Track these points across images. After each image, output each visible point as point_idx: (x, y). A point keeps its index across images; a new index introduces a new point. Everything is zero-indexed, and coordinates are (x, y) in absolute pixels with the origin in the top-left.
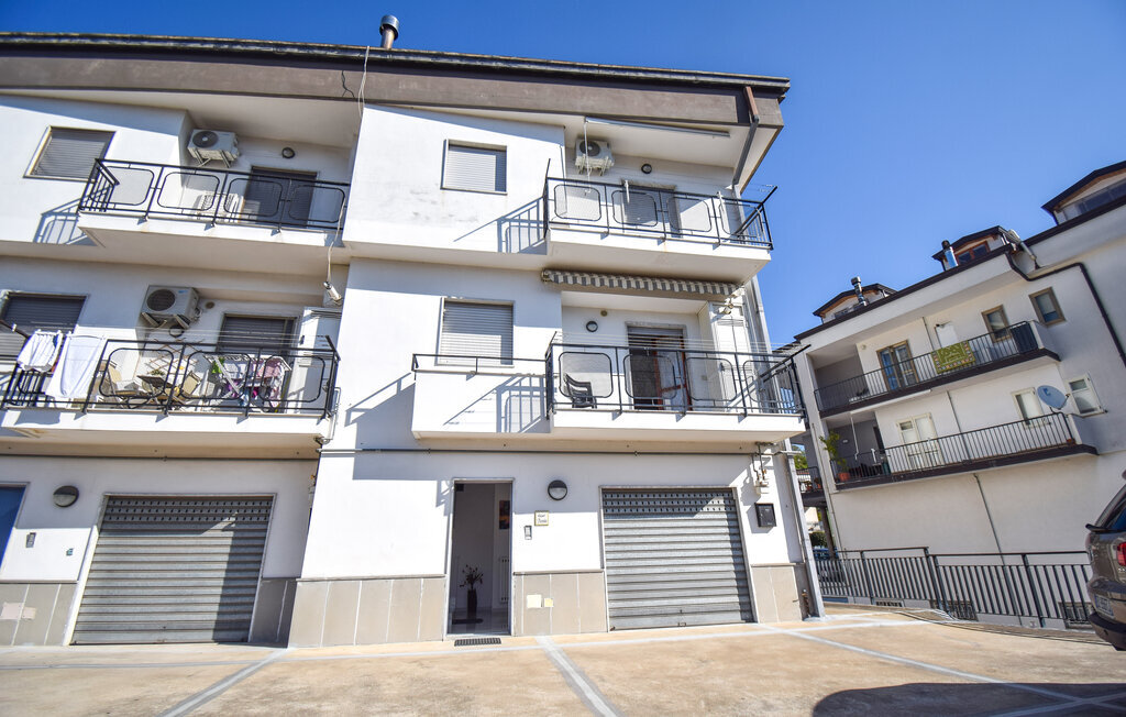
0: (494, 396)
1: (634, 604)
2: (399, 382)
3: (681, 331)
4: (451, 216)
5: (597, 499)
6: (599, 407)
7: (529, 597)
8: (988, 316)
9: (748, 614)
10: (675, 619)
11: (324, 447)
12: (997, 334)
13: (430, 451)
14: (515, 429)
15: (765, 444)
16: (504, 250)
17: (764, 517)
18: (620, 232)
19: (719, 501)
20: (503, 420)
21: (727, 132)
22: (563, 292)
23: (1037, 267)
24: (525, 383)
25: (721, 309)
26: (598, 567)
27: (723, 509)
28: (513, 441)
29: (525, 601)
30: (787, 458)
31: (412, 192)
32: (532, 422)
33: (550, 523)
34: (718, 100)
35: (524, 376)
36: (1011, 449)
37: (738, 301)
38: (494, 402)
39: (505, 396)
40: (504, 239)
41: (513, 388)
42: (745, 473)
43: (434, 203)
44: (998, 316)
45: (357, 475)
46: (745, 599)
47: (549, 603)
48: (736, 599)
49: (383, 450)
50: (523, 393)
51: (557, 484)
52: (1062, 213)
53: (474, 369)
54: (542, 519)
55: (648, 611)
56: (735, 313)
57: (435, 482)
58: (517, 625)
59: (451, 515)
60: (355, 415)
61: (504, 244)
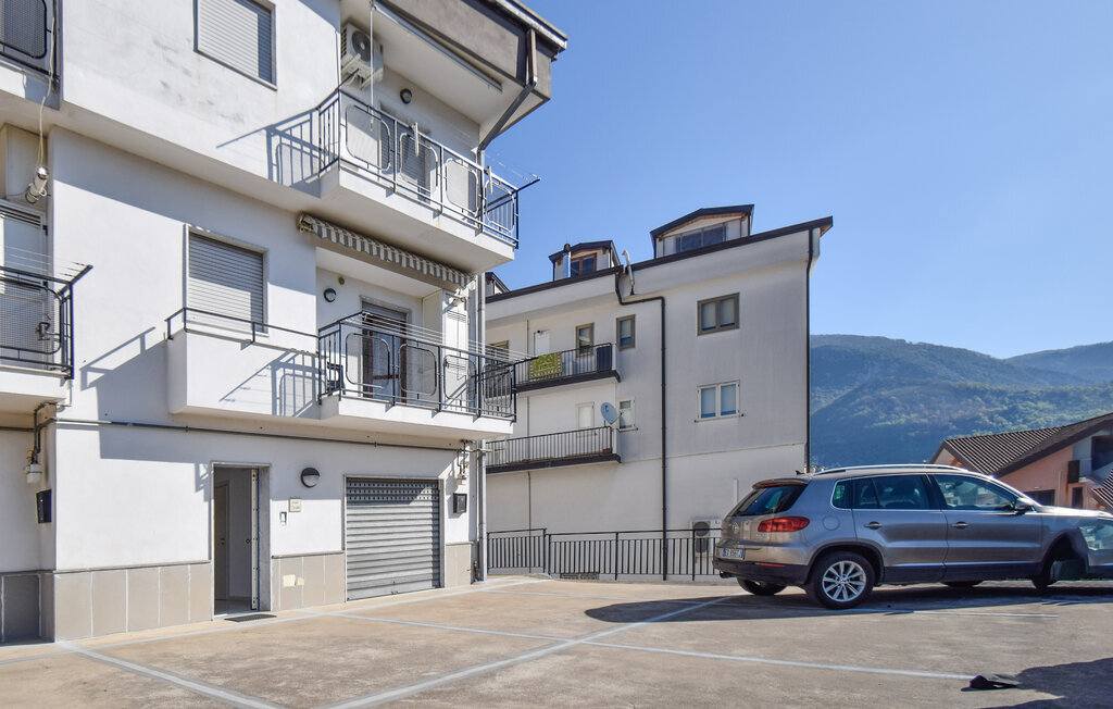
0: (268, 372)
1: (362, 579)
2: (142, 337)
3: (405, 314)
4: (211, 104)
5: (341, 487)
6: (348, 394)
7: (285, 577)
8: (580, 331)
9: (438, 582)
10: (390, 589)
11: (59, 415)
12: (582, 349)
13: (187, 429)
14: (289, 413)
15: (465, 442)
16: (275, 179)
17: (458, 505)
18: (375, 178)
19: (428, 491)
20: (278, 401)
21: (500, 84)
22: (318, 248)
23: (632, 293)
24: (299, 360)
25: (451, 300)
26: (340, 549)
27: (430, 498)
28: (289, 425)
29: (283, 582)
30: (482, 454)
31: (157, 43)
32: (305, 406)
33: (303, 509)
34: (503, 37)
35: (297, 353)
36: (562, 454)
37: (465, 293)
38: (269, 380)
39: (280, 373)
40: (274, 162)
41: (286, 365)
42: (450, 467)
43: (187, 72)
44: (587, 332)
45: (106, 453)
46: (437, 571)
47: (301, 582)
48: (431, 571)
49: (135, 425)
50: (297, 372)
51: (310, 472)
52: (661, 243)
53: (251, 338)
54: (296, 505)
55: (371, 584)
56: (460, 308)
57: (192, 466)
58: (276, 603)
59: (213, 501)
60: (92, 377)
61: (275, 168)
